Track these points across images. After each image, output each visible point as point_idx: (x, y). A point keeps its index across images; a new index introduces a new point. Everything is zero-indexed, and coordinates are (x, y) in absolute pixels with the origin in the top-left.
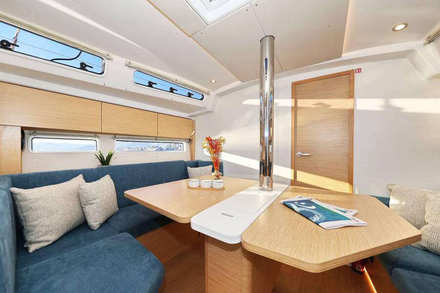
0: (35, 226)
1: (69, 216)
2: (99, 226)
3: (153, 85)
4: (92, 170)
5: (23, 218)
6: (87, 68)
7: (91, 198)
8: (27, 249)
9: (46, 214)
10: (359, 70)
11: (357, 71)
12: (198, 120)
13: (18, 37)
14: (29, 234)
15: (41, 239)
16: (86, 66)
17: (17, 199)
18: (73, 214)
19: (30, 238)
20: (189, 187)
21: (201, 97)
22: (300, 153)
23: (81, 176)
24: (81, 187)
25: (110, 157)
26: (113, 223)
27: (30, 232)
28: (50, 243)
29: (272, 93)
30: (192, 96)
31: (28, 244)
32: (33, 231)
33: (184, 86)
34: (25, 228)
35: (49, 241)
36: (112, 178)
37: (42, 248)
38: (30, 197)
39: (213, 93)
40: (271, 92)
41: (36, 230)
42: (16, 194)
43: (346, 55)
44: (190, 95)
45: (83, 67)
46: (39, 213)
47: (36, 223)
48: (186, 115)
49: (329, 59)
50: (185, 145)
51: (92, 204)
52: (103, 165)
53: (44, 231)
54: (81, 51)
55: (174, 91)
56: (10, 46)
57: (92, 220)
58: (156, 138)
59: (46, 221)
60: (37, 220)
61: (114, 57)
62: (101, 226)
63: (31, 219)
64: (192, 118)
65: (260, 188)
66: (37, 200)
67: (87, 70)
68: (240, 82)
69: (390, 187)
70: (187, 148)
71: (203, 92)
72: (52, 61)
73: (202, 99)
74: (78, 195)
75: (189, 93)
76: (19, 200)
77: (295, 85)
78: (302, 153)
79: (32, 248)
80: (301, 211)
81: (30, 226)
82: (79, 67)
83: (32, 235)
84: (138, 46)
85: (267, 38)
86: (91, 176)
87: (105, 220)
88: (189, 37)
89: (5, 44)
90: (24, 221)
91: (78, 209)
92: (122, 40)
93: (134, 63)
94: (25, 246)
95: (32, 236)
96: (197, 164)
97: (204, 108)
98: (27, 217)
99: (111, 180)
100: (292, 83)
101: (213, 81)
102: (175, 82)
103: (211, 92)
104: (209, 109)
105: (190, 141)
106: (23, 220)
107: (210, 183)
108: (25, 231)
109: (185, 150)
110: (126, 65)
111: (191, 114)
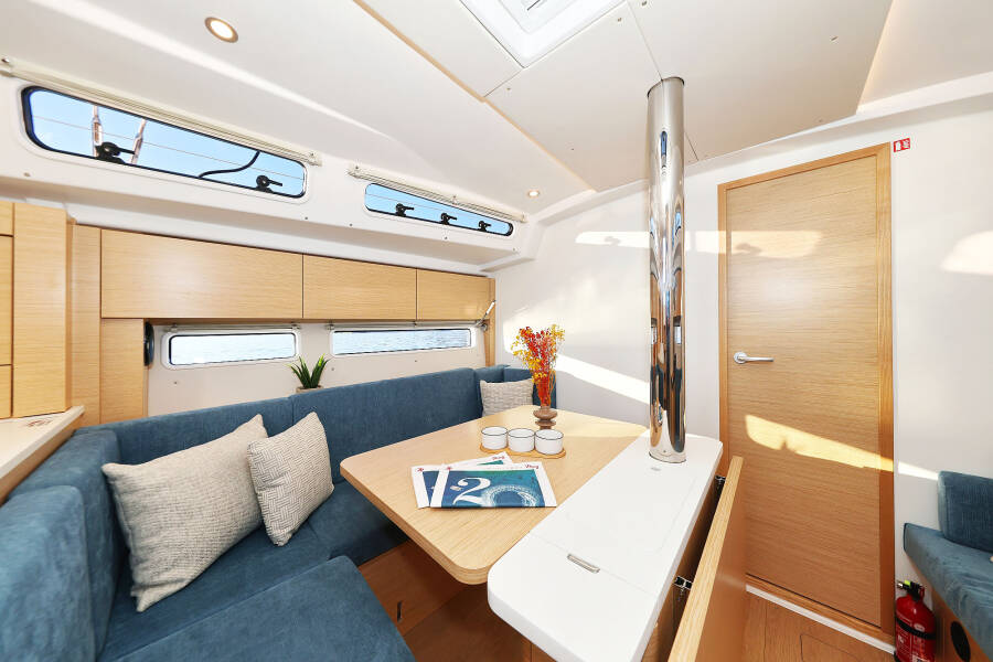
0: (152, 549)
1: (227, 519)
2: (290, 535)
3: (407, 212)
4: (281, 402)
5: (130, 531)
6: (271, 186)
7: (273, 472)
8: (135, 600)
9: (177, 519)
10: (904, 144)
11: (898, 146)
12: (500, 279)
13: (144, 133)
14: (141, 566)
15: (165, 577)
16: (269, 182)
17: (117, 489)
18: (236, 511)
19: (141, 576)
21: (506, 229)
22: (742, 355)
23: (259, 418)
24: (254, 451)
25: (319, 370)
26: (320, 525)
27: (142, 561)
28: (184, 584)
29: (680, 208)
30: (488, 229)
31: (137, 589)
32: (147, 560)
33: (471, 208)
34: (133, 552)
35: (181, 580)
37: (165, 599)
38: (143, 484)
39: (532, 219)
40: (678, 207)
41: (155, 556)
42: (115, 479)
43: (867, 109)
44: (483, 227)
45: (263, 184)
46: (161, 517)
47: (155, 540)
48: (476, 269)
49: (821, 122)
50: (474, 333)
51: (275, 486)
52: (306, 387)
53: (171, 559)
54: (258, 152)
55: (451, 221)
56: (118, 154)
57: (274, 525)
58: (414, 322)
59: (176, 535)
60: (158, 533)
61: (324, 158)
62: (294, 534)
63: (144, 533)
64: (489, 275)
66: (158, 488)
67: (270, 191)
68: (594, 192)
70: (477, 335)
71: (511, 217)
72: (200, 177)
73: (509, 234)
74: (248, 467)
75: (481, 222)
76: (121, 491)
77: (726, 190)
78: (748, 354)
79: (146, 599)
81: (142, 548)
82: (255, 185)
83: (145, 569)
84: (372, 130)
85: (666, 84)
86: (278, 418)
87: (302, 520)
88: (481, 99)
89: (107, 150)
90: (130, 537)
91: (246, 499)
93: (367, 168)
94: (133, 594)
95: (145, 573)
97: (514, 252)
98: (137, 529)
99: (320, 425)
100: (719, 186)
101: (534, 194)
102: (453, 205)
103: (529, 218)
104: (523, 254)
105: (484, 324)
106: (128, 535)
108: (133, 560)
109: (474, 344)
110: (350, 174)
111: (486, 266)
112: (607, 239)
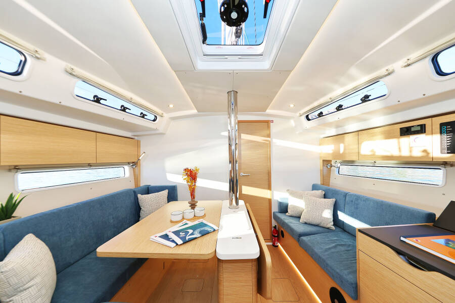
3: (102, 101)
10: (273, 122)
20: (172, 222)
21: (153, 118)
30: (145, 117)
36: (38, 236)
44: (143, 116)
50: (127, 169)
51: (28, 288)
55: (127, 110)
61: (47, 56)
64: (136, 138)
65: (230, 207)
68: (196, 111)
70: (130, 172)
71: (156, 113)
73: (154, 120)
75: (142, 113)
77: (239, 123)
78: (244, 173)
92: (86, 51)
93: (80, 72)
96: (148, 190)
97: (156, 129)
99: (39, 241)
101: (171, 106)
102: (130, 101)
103: (165, 115)
104: (161, 130)
105: (135, 164)
107: (193, 213)
109: (127, 175)
110: (67, 72)
111: (135, 134)
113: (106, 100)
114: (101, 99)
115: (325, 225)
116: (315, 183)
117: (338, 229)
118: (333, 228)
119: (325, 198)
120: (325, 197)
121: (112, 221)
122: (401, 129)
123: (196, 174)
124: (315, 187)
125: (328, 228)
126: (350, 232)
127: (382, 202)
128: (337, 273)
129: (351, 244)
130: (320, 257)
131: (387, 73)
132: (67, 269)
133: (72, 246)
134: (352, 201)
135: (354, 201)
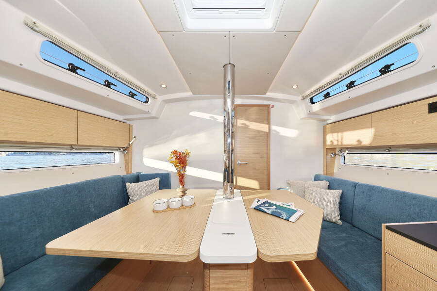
11: (272, 106)
12: (136, 125)
20: (154, 211)
21: (144, 99)
22: (239, 162)
30: (134, 97)
33: (126, 83)
39: (160, 98)
44: (132, 95)
48: (121, 118)
50: (117, 154)
55: (112, 86)
64: (128, 122)
65: (224, 196)
68: (191, 93)
69: (288, 182)
70: (120, 158)
71: (150, 95)
73: (146, 102)
75: (131, 92)
77: (236, 107)
78: (241, 162)
80: (273, 212)
88: (158, 32)
93: (42, 26)
97: (148, 113)
101: (164, 86)
102: (115, 76)
103: (157, 96)
104: (153, 114)
105: (125, 150)
107: (180, 201)
109: (117, 161)
110: (26, 25)
111: (127, 117)
112: (211, 117)
113: (84, 70)
114: (78, 68)
115: (331, 220)
116: (317, 173)
117: (347, 225)
118: (340, 222)
119: (329, 189)
120: (329, 187)
121: (93, 209)
122: (430, 105)
123: (185, 157)
124: (317, 178)
125: (334, 223)
126: (360, 227)
127: (404, 193)
128: (352, 279)
129: (364, 241)
130: (328, 257)
131: (421, 29)
132: (28, 265)
133: (37, 238)
134: (363, 192)
135: (366, 192)
